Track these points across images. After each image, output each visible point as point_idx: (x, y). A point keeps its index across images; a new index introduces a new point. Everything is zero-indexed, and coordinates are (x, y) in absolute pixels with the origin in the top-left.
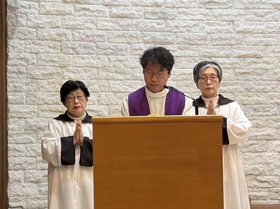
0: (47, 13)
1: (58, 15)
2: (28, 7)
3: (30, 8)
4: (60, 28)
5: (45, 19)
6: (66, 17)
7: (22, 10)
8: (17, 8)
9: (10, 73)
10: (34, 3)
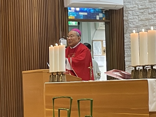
0: (141, 20)
1: (146, 20)
2: (133, 19)
3: (134, 19)
4: (147, 26)
5: (141, 23)
6: (150, 21)
7: (130, 20)
8: (128, 20)
9: (126, 49)
10: (135, 16)
